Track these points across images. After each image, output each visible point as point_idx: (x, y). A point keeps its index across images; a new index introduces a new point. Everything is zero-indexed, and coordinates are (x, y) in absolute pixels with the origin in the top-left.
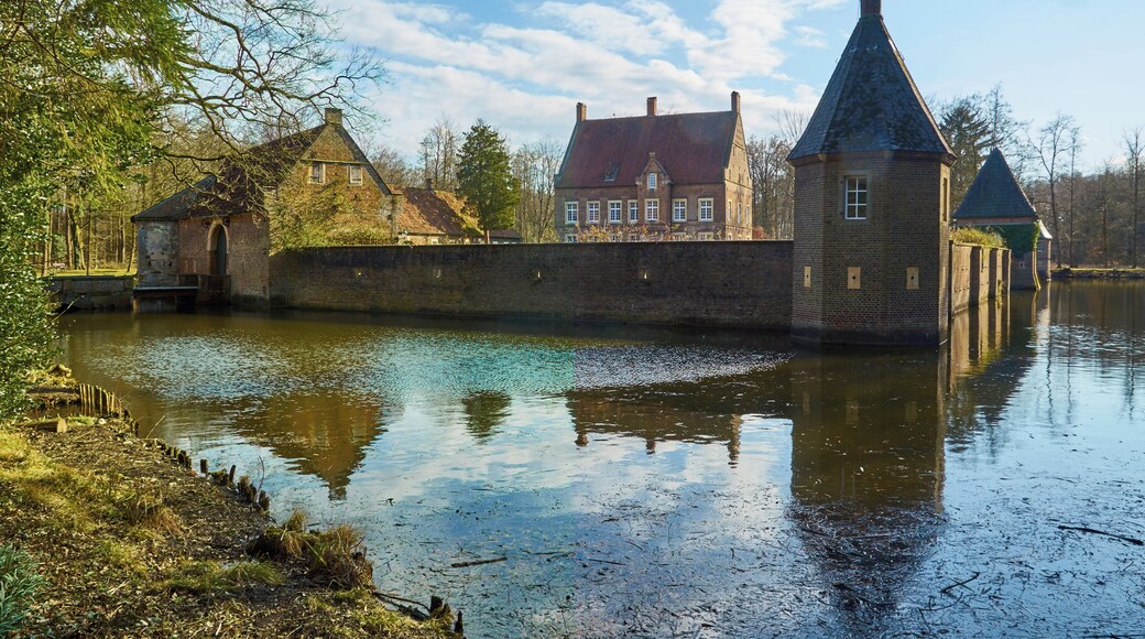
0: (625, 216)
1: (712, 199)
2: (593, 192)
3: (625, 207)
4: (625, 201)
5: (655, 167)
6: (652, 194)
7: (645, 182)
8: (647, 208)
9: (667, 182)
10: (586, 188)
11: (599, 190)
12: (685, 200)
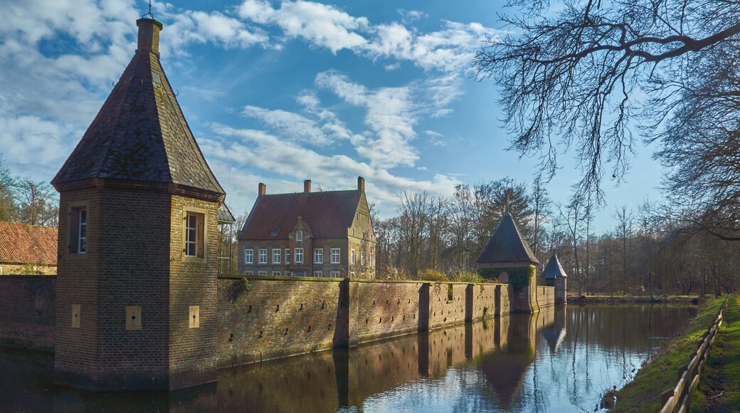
0: (283, 260)
1: (339, 249)
2: (263, 243)
3: (283, 253)
4: (283, 249)
5: (301, 227)
6: (299, 245)
7: (295, 237)
8: (296, 254)
9: (309, 236)
10: (259, 240)
11: (267, 242)
12: (322, 249)
